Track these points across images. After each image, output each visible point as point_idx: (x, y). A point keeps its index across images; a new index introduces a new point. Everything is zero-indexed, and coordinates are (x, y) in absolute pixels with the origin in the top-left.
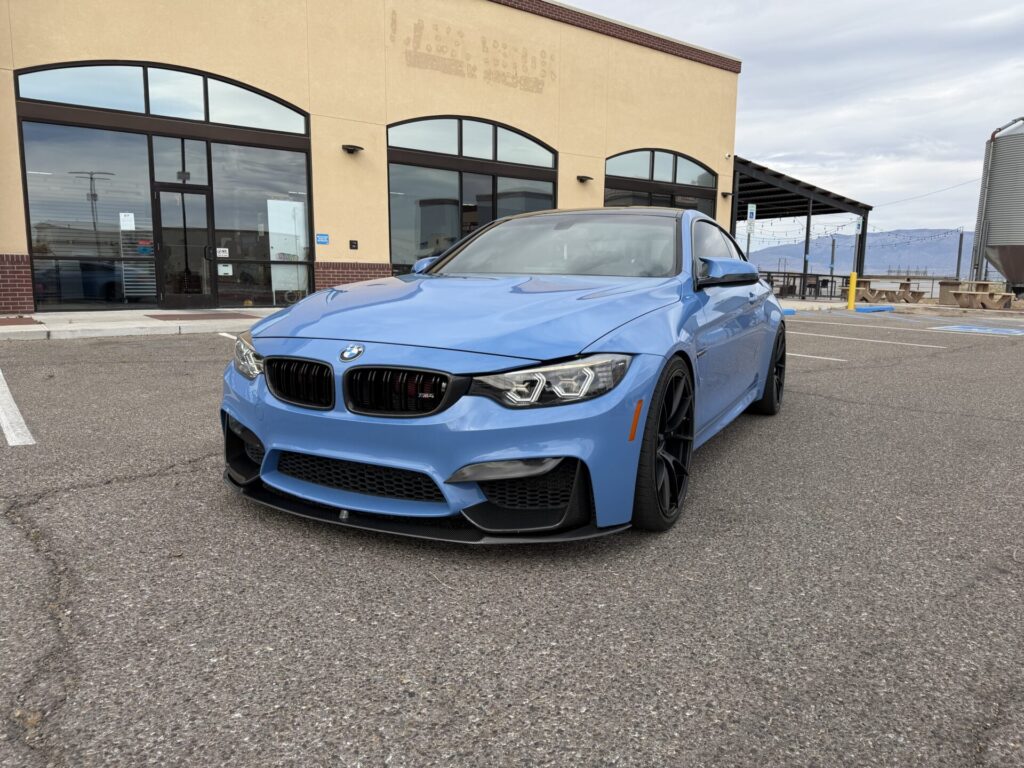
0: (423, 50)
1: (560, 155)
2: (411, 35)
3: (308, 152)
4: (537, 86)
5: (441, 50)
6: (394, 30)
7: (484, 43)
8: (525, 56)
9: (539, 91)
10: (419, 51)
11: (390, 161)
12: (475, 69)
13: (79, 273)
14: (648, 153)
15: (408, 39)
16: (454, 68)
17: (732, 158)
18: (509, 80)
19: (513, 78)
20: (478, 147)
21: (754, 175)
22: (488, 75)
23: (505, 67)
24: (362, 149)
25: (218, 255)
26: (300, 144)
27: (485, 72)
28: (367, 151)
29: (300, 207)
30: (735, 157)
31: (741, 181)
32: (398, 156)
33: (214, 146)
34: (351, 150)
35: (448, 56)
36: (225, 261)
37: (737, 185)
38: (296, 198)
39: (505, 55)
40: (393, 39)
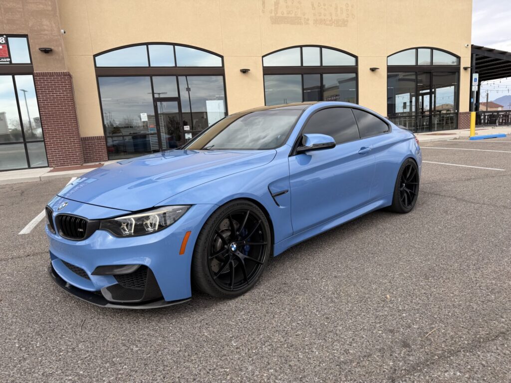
0: (279, 14)
1: (359, 58)
3: (223, 75)
4: (344, 23)
5: (289, 13)
6: (264, 7)
7: (313, 5)
8: (336, 8)
9: (346, 26)
11: (264, 74)
12: (308, 20)
14: (414, 50)
15: (272, 10)
16: (296, 21)
17: (470, 47)
19: (330, 21)
22: (316, 21)
23: (325, 16)
24: (249, 70)
26: (219, 72)
28: (252, 71)
29: (222, 102)
30: (472, 45)
31: (477, 59)
32: (268, 71)
33: (179, 77)
34: (244, 71)
35: (293, 15)
36: (188, 132)
37: (474, 62)
38: (219, 99)
39: (325, 9)
40: (263, 12)
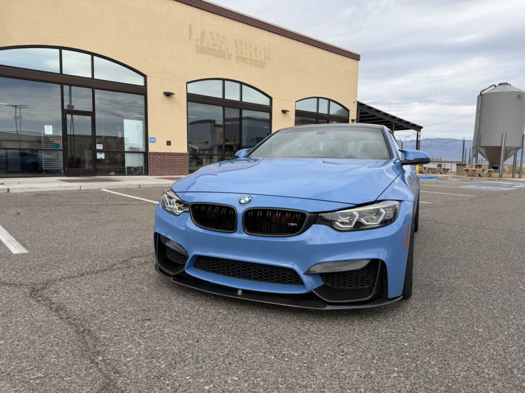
0: (205, 45)
1: (273, 100)
2: (199, 37)
3: (145, 95)
4: (261, 65)
5: (214, 45)
6: (191, 35)
7: (236, 42)
8: (256, 49)
9: (263, 67)
10: (203, 45)
11: (188, 101)
12: (231, 55)
13: (19, 157)
14: (316, 99)
15: (198, 39)
16: (221, 55)
17: (356, 103)
18: (248, 61)
19: (250, 60)
20: (232, 94)
21: (367, 111)
22: (238, 58)
23: (246, 54)
24: (174, 94)
25: (97, 148)
26: (141, 91)
27: (236, 57)
28: (176, 96)
29: (140, 124)
30: (358, 102)
31: (361, 114)
32: (192, 99)
33: (96, 91)
34: (168, 95)
35: (218, 48)
36: (100, 151)
37: (359, 116)
38: (138, 119)
39: (246, 48)
40: (190, 40)
